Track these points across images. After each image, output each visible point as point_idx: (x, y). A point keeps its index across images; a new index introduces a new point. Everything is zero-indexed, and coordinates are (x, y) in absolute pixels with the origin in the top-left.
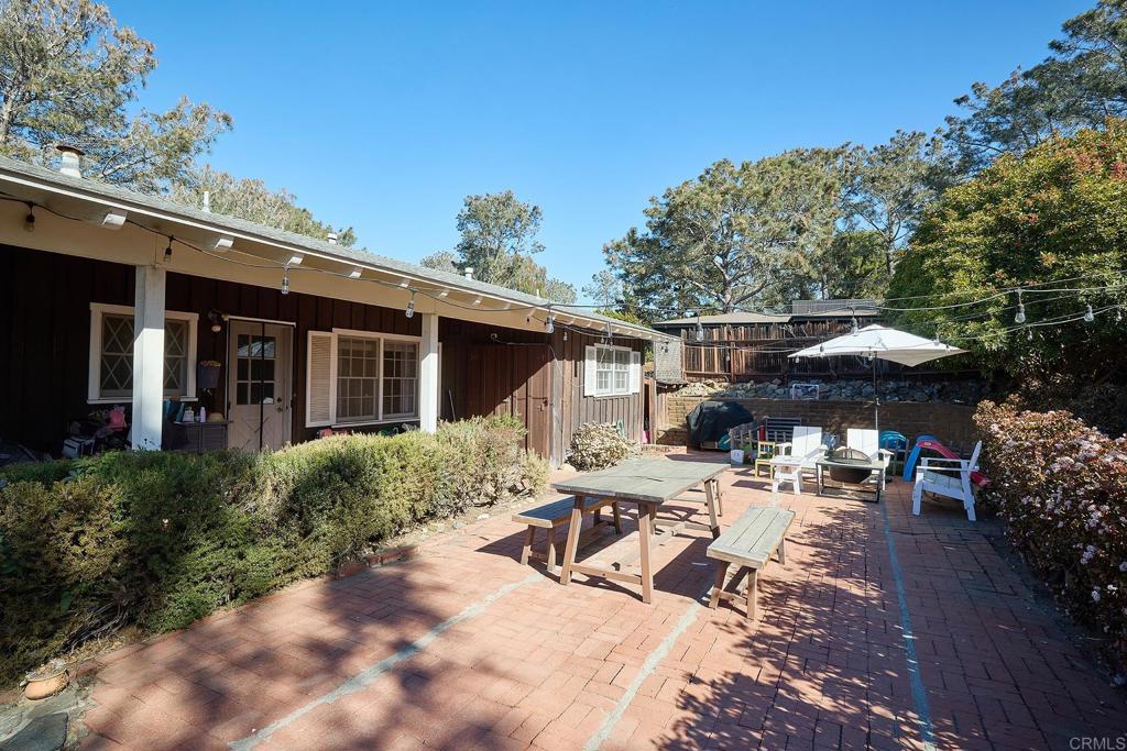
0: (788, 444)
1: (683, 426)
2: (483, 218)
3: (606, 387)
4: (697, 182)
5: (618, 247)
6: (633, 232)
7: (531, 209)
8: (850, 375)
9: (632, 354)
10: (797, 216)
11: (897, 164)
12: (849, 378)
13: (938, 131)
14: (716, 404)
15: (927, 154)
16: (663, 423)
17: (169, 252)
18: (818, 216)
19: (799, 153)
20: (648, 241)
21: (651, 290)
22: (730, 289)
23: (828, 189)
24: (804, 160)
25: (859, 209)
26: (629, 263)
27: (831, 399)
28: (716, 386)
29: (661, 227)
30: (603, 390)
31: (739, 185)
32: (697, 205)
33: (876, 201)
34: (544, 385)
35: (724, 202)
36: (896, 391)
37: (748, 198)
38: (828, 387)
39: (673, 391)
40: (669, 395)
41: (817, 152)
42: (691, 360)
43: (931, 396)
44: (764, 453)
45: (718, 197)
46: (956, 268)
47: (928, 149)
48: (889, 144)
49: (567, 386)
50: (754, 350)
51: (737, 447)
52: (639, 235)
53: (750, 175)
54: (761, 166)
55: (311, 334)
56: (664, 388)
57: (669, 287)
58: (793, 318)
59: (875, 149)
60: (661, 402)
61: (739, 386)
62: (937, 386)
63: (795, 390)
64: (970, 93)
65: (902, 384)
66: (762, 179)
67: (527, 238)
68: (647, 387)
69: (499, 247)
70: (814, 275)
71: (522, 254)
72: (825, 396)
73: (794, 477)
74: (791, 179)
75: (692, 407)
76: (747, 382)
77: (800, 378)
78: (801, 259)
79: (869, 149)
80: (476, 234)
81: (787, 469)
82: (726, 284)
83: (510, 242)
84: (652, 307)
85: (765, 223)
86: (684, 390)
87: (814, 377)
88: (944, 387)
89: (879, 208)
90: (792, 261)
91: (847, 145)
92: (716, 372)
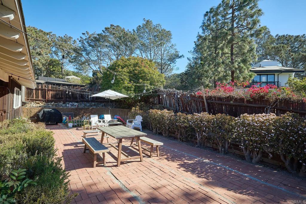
8: (83, 101)
9: (20, 91)
13: (78, 39)
25: (54, 52)
28: (40, 103)
38: (78, 104)
40: (23, 107)
42: (29, 94)
43: (102, 106)
44: (86, 123)
47: (73, 42)
48: (63, 37)
49: (11, 105)
50: (54, 93)
59: (59, 37)
61: (49, 103)
62: (103, 104)
64: (86, 33)
76: (52, 102)
77: (69, 101)
78: (39, 63)
87: (73, 101)
91: (51, 33)
92: (40, 99)
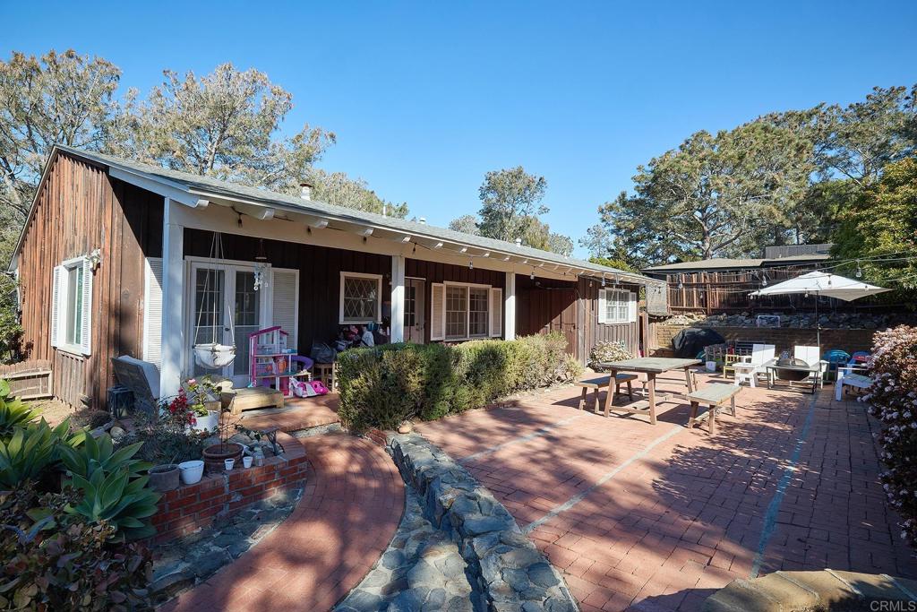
0: (749, 357)
1: (669, 347)
2: (500, 189)
3: (612, 317)
4: (678, 150)
5: (611, 208)
6: (624, 195)
7: (537, 180)
8: (808, 308)
9: (631, 294)
10: (770, 174)
11: (872, 119)
12: (807, 310)
14: (696, 330)
15: (906, 106)
16: (653, 344)
17: (414, 250)
18: (791, 172)
19: (773, 118)
20: (636, 201)
21: (638, 240)
22: (708, 238)
23: (800, 149)
24: (778, 124)
25: (832, 162)
26: (620, 220)
27: (791, 327)
28: (695, 317)
29: (648, 190)
30: (611, 320)
31: (715, 151)
32: (679, 171)
33: (851, 153)
34: (573, 315)
35: (702, 168)
36: (849, 321)
37: (724, 162)
38: (788, 318)
39: (661, 321)
40: (658, 324)
41: (790, 115)
42: (675, 299)
44: (730, 362)
45: (697, 163)
46: (882, 229)
47: (907, 102)
48: (865, 101)
49: (587, 316)
50: (726, 291)
51: (711, 359)
52: (628, 198)
53: (726, 143)
54: (737, 133)
55: (433, 284)
56: (653, 319)
57: (654, 237)
58: (763, 263)
59: (851, 107)
60: (652, 330)
61: (714, 317)
63: (760, 320)
65: (854, 315)
66: (737, 144)
67: (535, 202)
68: (641, 318)
69: (513, 211)
70: (788, 223)
71: (531, 216)
72: (786, 325)
73: (751, 375)
74: (764, 143)
75: (675, 333)
76: (721, 314)
77: (764, 311)
78: (774, 210)
79: (844, 106)
80: (494, 201)
81: (745, 371)
82: (705, 234)
83: (521, 207)
84: (639, 254)
85: (739, 182)
86: (670, 320)
87: (777, 310)
88: (891, 318)
89: (854, 160)
90: (765, 212)
91: (821, 106)
92: (695, 307)
